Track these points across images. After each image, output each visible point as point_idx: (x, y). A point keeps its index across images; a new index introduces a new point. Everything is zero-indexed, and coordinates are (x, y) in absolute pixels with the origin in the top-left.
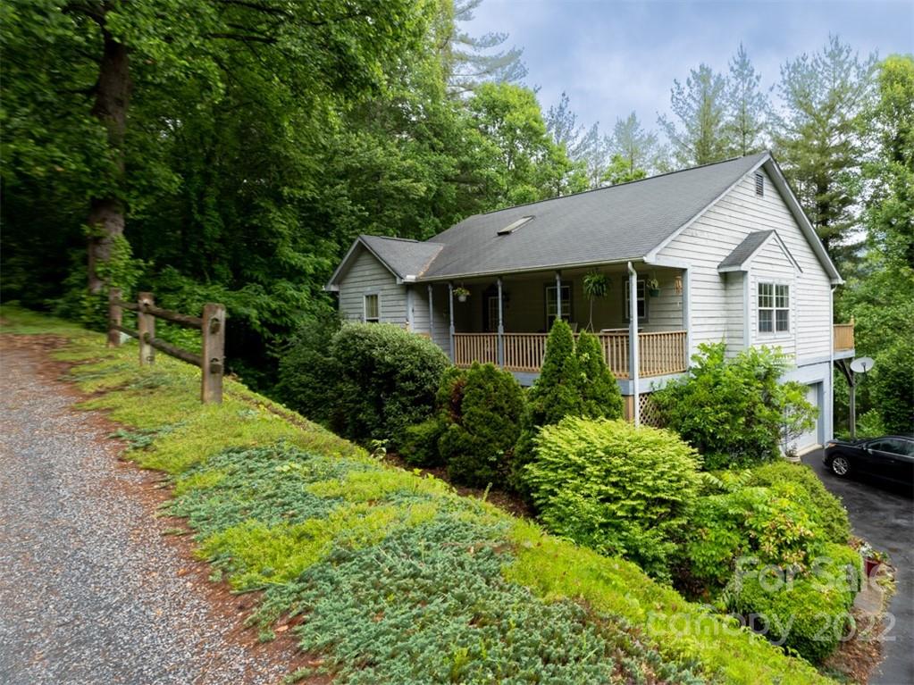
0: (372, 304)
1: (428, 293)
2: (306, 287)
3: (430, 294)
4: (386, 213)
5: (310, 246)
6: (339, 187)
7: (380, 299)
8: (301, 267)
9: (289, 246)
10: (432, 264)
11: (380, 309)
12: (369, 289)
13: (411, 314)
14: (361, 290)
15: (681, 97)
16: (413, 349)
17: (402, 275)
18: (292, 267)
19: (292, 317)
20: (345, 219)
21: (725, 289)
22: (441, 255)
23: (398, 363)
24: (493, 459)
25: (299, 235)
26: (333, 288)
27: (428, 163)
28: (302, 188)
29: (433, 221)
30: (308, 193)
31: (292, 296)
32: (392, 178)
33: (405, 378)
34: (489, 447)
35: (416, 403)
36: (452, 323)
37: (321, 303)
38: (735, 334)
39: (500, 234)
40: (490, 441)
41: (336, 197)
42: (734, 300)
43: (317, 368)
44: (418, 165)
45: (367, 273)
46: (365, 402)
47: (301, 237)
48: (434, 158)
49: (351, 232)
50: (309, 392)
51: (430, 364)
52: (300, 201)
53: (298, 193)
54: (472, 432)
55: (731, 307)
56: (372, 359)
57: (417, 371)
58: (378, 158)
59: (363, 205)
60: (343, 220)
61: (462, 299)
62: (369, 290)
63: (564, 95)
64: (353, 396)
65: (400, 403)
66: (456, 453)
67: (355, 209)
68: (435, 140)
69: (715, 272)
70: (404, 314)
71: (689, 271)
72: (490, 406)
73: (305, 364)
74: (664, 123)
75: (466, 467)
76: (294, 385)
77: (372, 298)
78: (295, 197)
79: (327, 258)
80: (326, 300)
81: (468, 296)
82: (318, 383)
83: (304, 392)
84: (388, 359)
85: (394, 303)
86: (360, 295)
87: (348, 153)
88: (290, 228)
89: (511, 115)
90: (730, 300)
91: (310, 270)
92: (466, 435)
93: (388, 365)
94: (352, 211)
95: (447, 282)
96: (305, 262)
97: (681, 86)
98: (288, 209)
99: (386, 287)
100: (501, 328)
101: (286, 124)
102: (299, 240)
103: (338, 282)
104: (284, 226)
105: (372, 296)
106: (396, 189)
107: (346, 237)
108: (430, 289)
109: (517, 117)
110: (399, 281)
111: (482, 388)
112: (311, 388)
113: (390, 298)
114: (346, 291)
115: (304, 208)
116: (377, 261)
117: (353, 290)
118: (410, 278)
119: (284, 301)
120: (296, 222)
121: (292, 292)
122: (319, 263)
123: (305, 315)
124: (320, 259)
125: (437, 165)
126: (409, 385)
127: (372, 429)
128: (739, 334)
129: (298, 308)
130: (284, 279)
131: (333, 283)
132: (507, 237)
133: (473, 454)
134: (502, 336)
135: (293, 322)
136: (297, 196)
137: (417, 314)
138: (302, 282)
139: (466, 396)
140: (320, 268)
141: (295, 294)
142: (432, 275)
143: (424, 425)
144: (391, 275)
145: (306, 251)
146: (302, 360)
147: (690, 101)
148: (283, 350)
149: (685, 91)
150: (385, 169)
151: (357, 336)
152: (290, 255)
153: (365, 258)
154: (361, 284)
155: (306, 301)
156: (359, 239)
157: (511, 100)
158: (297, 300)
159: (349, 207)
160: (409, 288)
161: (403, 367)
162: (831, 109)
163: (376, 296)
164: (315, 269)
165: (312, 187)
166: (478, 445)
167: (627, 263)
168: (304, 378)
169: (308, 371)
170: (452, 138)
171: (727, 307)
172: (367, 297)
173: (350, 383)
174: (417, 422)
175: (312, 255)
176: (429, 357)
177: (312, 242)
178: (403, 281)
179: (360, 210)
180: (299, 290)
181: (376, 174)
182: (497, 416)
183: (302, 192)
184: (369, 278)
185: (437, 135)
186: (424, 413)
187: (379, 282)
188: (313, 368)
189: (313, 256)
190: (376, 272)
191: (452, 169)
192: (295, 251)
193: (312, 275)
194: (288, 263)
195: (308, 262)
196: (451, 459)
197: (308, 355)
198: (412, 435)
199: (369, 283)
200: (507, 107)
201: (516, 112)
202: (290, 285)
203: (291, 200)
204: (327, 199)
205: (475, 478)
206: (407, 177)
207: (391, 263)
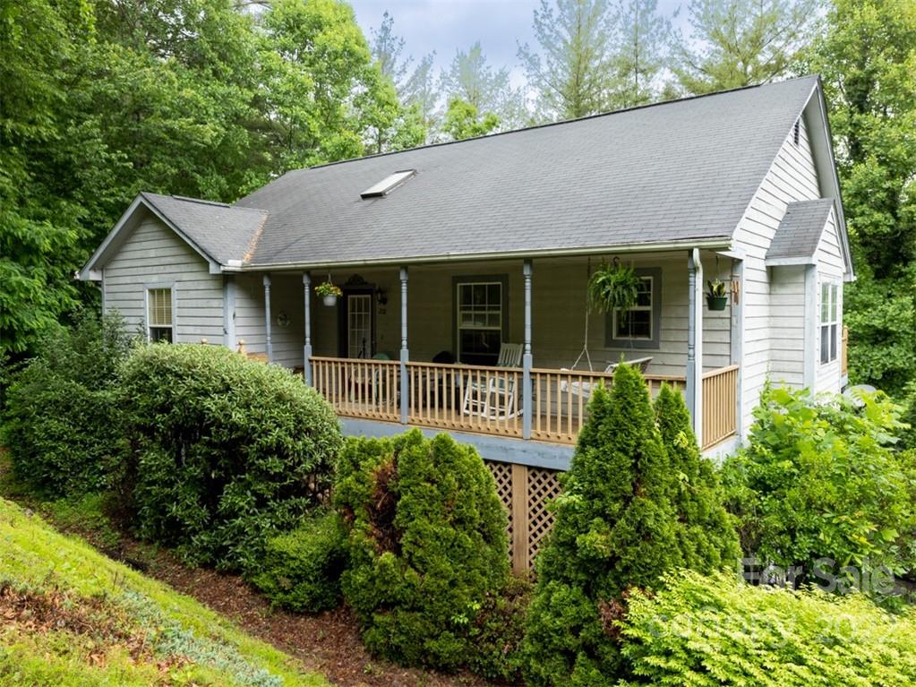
0: (160, 303)
1: (264, 288)
2: (40, 270)
3: (267, 291)
4: (156, 165)
5: (44, 211)
6: (88, 123)
7: (174, 295)
8: (33, 240)
9: (12, 210)
10: (259, 242)
11: (175, 312)
12: (155, 279)
13: (230, 321)
14: (140, 280)
15: (547, 22)
16: (280, 398)
17: (219, 259)
18: (17, 241)
19: (20, 315)
20: (97, 173)
21: (770, 294)
22: (268, 227)
23: (254, 424)
24: (462, 619)
25: (28, 193)
26: (93, 276)
27: (211, 95)
28: (32, 122)
29: (217, 182)
30: (43, 130)
31: (19, 284)
32: (165, 115)
33: (266, 452)
34: (453, 596)
35: (283, 494)
36: (308, 339)
37: (61, 294)
38: (786, 366)
39: (365, 197)
40: (453, 584)
41: (83, 140)
42: (786, 311)
43: (77, 409)
44: (201, 98)
45: (152, 253)
46: (180, 484)
47: (30, 196)
48: (222, 90)
49: (104, 192)
50: (63, 448)
51: (311, 424)
52: (32, 143)
53: (29, 131)
54: (419, 567)
55: (780, 322)
56: (201, 415)
57: (289, 439)
58: (145, 84)
59: (124, 151)
60: (92, 174)
61: (330, 301)
62: (156, 281)
63: (386, 14)
64: (160, 474)
65: (254, 493)
66: (388, 605)
67: (113, 156)
68: (221, 65)
69: (762, 265)
70: (219, 322)
71: (745, 264)
72: (450, 517)
73: (57, 401)
74: (526, 55)
75: (407, 634)
76: (38, 437)
77: (162, 294)
78: (22, 135)
79: (71, 229)
80: (68, 291)
81: (338, 297)
82: (78, 432)
83: (54, 448)
84: (238, 416)
85: (200, 303)
86: (140, 288)
87: (100, 74)
88: (15, 182)
89: (325, 34)
90: (777, 311)
91: (46, 245)
92: (410, 573)
93: (234, 427)
94: (109, 161)
95: (301, 272)
96: (38, 233)
97: (549, 7)
98: (11, 154)
99: (185, 277)
100: (404, 352)
101: (11, 21)
102: (29, 201)
103: (102, 266)
104: (7, 180)
105: (160, 291)
106: (170, 132)
107: (96, 199)
108: (266, 282)
109: (332, 38)
110: (213, 269)
111: (433, 482)
112: (67, 441)
113: (193, 294)
114: (114, 281)
115: (33, 154)
116: (172, 235)
117: (128, 280)
118: (234, 264)
119: (8, 292)
120: (25, 174)
121: (20, 278)
122: (60, 236)
123: (38, 312)
124: (61, 230)
125: (225, 99)
126: (275, 464)
127: (195, 532)
128: (797, 367)
129: (28, 300)
130: (6, 258)
131: (94, 269)
132: (379, 201)
133: (421, 609)
134: (407, 366)
135: (21, 323)
136: (27, 134)
137: (240, 321)
138: (31, 263)
139: (405, 498)
140: (60, 244)
141: (25, 281)
142: (267, 260)
143: (299, 533)
144: (199, 258)
145: (39, 218)
146: (52, 396)
147: (559, 27)
148: (11, 372)
149: (553, 14)
150: (154, 100)
151: (169, 371)
152: (15, 222)
153: (148, 230)
154: (141, 271)
155: (40, 292)
156: (139, 200)
157: (324, 14)
158: (27, 290)
159: (104, 154)
160: (227, 280)
161: (266, 432)
162: (757, 43)
163: (168, 291)
164: (53, 244)
165: (49, 121)
166: (432, 593)
167: (690, 251)
168: (55, 426)
169: (61, 414)
170: (241, 64)
171: (773, 322)
172: (152, 291)
173: (153, 450)
174: (286, 527)
175: (48, 223)
176: (310, 413)
177: (46, 205)
178: (222, 268)
179: (121, 159)
180: (29, 275)
181: (141, 108)
182: (463, 535)
183: (34, 128)
184: (155, 262)
185: (222, 57)
186: (296, 511)
187: (174, 269)
188: (68, 408)
189: (50, 225)
190: (168, 252)
191: (247, 107)
192: (22, 216)
193: (47, 254)
194: (12, 235)
195: (43, 234)
196: (378, 618)
197: (59, 386)
198: (281, 557)
199: (155, 270)
200: (318, 25)
201: (332, 30)
202: (15, 268)
203: (17, 140)
204: (71, 140)
205: (425, 653)
206: (184, 114)
207: (197, 238)
